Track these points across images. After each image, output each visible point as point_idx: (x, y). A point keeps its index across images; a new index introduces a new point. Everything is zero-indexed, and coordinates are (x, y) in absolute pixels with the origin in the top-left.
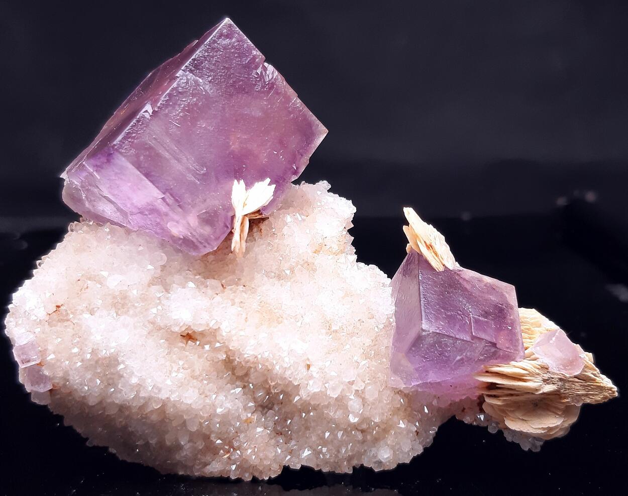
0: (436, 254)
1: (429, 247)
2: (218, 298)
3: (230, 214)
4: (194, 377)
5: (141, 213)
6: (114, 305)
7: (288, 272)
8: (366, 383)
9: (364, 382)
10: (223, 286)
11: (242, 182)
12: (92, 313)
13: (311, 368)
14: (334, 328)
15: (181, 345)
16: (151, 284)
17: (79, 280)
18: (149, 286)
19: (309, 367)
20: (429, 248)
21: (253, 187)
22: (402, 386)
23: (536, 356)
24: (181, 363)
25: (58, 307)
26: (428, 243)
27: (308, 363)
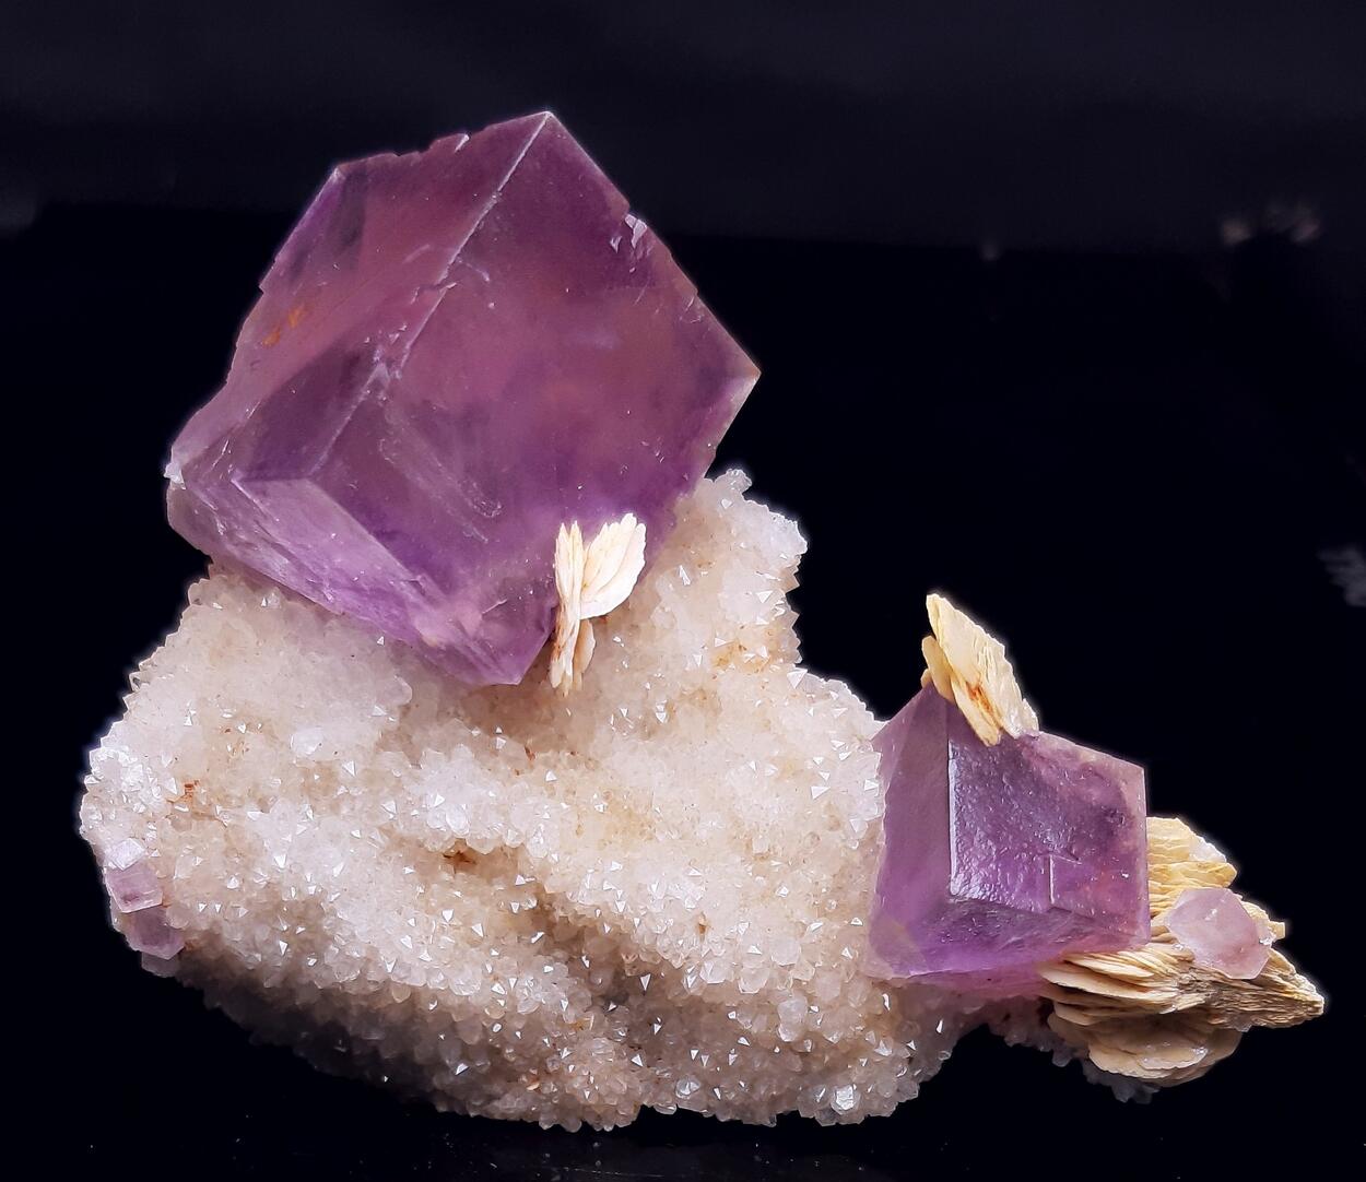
0: (987, 706)
1: (976, 692)
2: (521, 783)
3: (550, 603)
4: (475, 943)
5: (356, 588)
6: (308, 790)
7: (662, 717)
8: (817, 965)
9: (814, 964)
10: (528, 751)
11: (575, 527)
12: (264, 806)
13: (709, 935)
14: (756, 849)
15: (446, 877)
16: (382, 745)
17: (228, 731)
18: (377, 752)
19: (703, 928)
20: (975, 694)
21: (598, 537)
22: (890, 975)
23: (1172, 934)
24: (448, 914)
25: (189, 786)
26: (973, 684)
27: (702, 922)
